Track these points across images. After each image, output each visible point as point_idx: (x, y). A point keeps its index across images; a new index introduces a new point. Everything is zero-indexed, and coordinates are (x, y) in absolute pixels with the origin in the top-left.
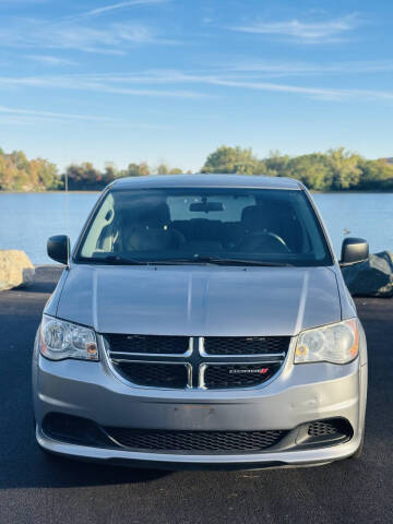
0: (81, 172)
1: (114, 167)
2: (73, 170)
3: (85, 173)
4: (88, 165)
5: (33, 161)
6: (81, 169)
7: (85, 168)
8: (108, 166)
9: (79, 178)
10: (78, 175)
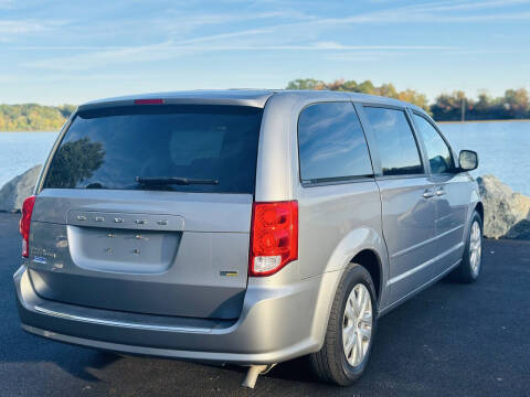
0: (451, 102)
1: (488, 95)
2: (443, 100)
3: (456, 102)
4: (460, 94)
5: (402, 93)
6: (453, 98)
7: (456, 97)
8: (481, 93)
9: (448, 108)
10: (449, 105)
